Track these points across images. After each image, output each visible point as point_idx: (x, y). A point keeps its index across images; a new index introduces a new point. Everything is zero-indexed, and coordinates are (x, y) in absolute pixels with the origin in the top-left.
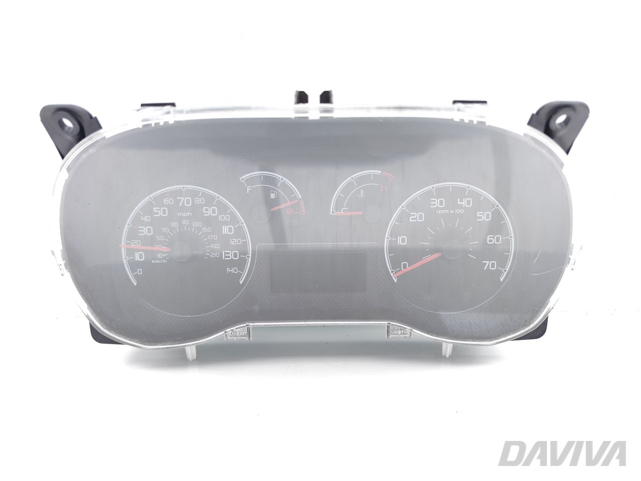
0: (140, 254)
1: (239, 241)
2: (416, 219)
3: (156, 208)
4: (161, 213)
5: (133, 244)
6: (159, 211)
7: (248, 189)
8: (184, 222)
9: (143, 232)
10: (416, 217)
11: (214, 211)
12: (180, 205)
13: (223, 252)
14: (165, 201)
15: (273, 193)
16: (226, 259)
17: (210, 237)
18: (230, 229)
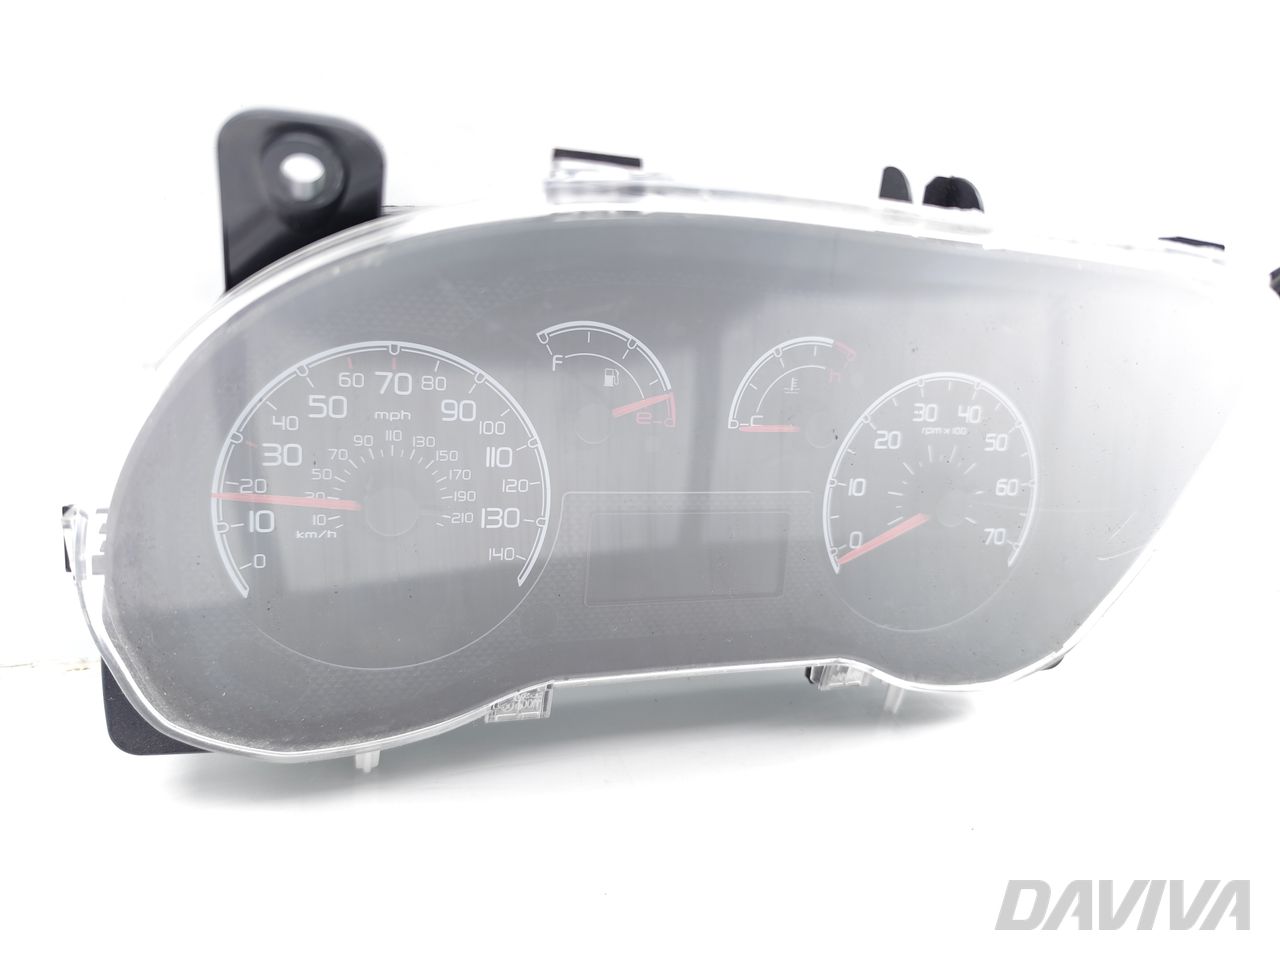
0: (261, 516)
1: (523, 485)
2: (885, 443)
3: (317, 397)
4: (327, 410)
5: (244, 489)
6: (322, 405)
7: (555, 362)
8: (390, 435)
9: (274, 459)
10: (888, 440)
11: (467, 411)
12: (382, 392)
13: (484, 510)
14: (341, 378)
15: (609, 373)
16: (488, 527)
17: (455, 474)
18: (504, 457)
